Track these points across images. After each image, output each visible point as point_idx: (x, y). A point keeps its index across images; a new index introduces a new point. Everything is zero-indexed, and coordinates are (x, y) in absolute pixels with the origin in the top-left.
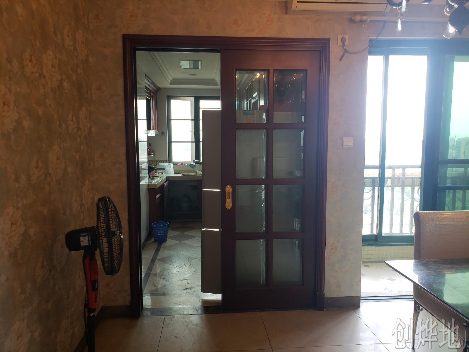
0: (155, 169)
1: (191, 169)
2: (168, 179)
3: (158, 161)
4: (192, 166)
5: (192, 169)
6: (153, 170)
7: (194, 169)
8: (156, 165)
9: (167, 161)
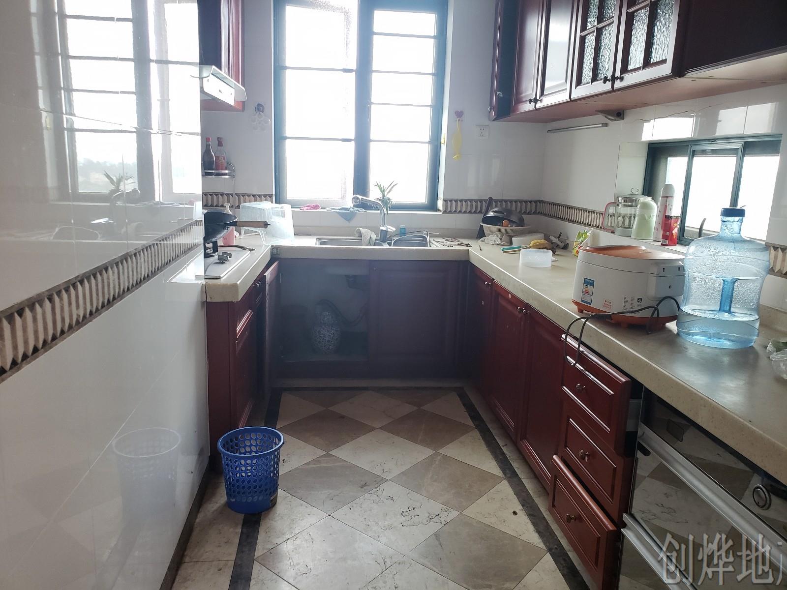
0: (234, 224)
1: (342, 222)
2: (276, 255)
3: (243, 196)
4: (347, 215)
5: (346, 224)
6: (225, 226)
7: (353, 223)
8: (238, 207)
9: (271, 196)
